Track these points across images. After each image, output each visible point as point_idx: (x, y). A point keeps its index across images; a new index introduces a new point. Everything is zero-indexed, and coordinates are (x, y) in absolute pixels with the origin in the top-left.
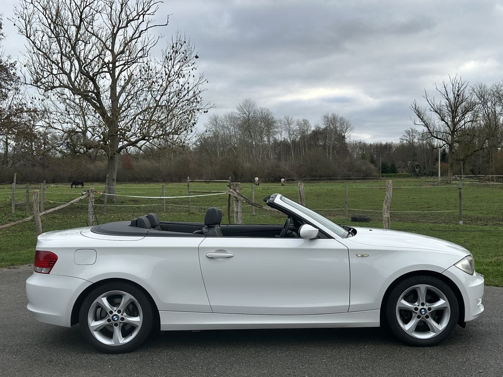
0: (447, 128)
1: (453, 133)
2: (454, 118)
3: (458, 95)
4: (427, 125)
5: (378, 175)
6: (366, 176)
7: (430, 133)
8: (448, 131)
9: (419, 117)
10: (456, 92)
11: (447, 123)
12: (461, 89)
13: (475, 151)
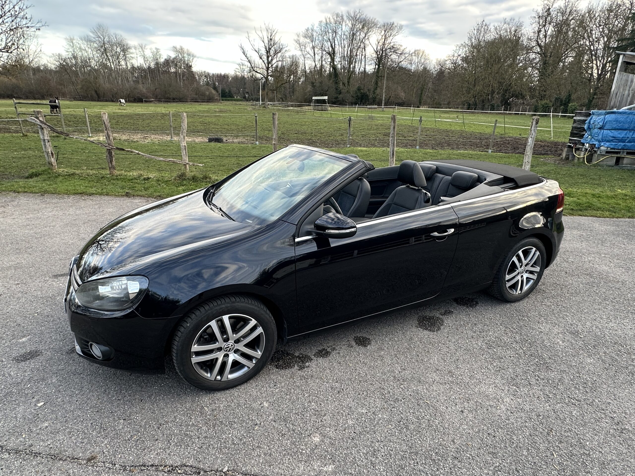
0: (264, 65)
1: (268, 68)
2: (268, 57)
3: (271, 39)
4: (249, 62)
5: (219, 98)
6: (210, 100)
7: (252, 68)
8: (264, 67)
9: (244, 54)
10: (269, 37)
11: (264, 61)
12: (273, 35)
13: (282, 84)
